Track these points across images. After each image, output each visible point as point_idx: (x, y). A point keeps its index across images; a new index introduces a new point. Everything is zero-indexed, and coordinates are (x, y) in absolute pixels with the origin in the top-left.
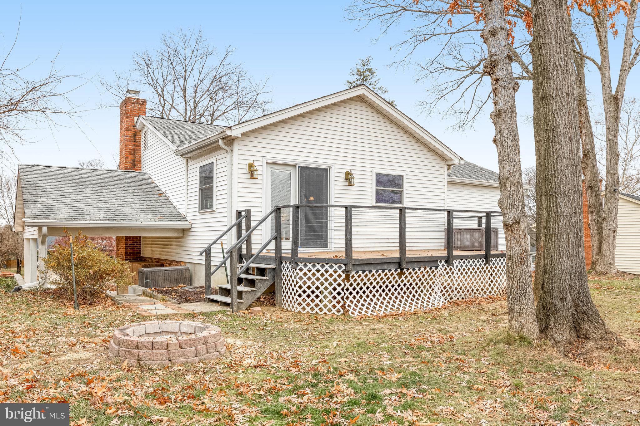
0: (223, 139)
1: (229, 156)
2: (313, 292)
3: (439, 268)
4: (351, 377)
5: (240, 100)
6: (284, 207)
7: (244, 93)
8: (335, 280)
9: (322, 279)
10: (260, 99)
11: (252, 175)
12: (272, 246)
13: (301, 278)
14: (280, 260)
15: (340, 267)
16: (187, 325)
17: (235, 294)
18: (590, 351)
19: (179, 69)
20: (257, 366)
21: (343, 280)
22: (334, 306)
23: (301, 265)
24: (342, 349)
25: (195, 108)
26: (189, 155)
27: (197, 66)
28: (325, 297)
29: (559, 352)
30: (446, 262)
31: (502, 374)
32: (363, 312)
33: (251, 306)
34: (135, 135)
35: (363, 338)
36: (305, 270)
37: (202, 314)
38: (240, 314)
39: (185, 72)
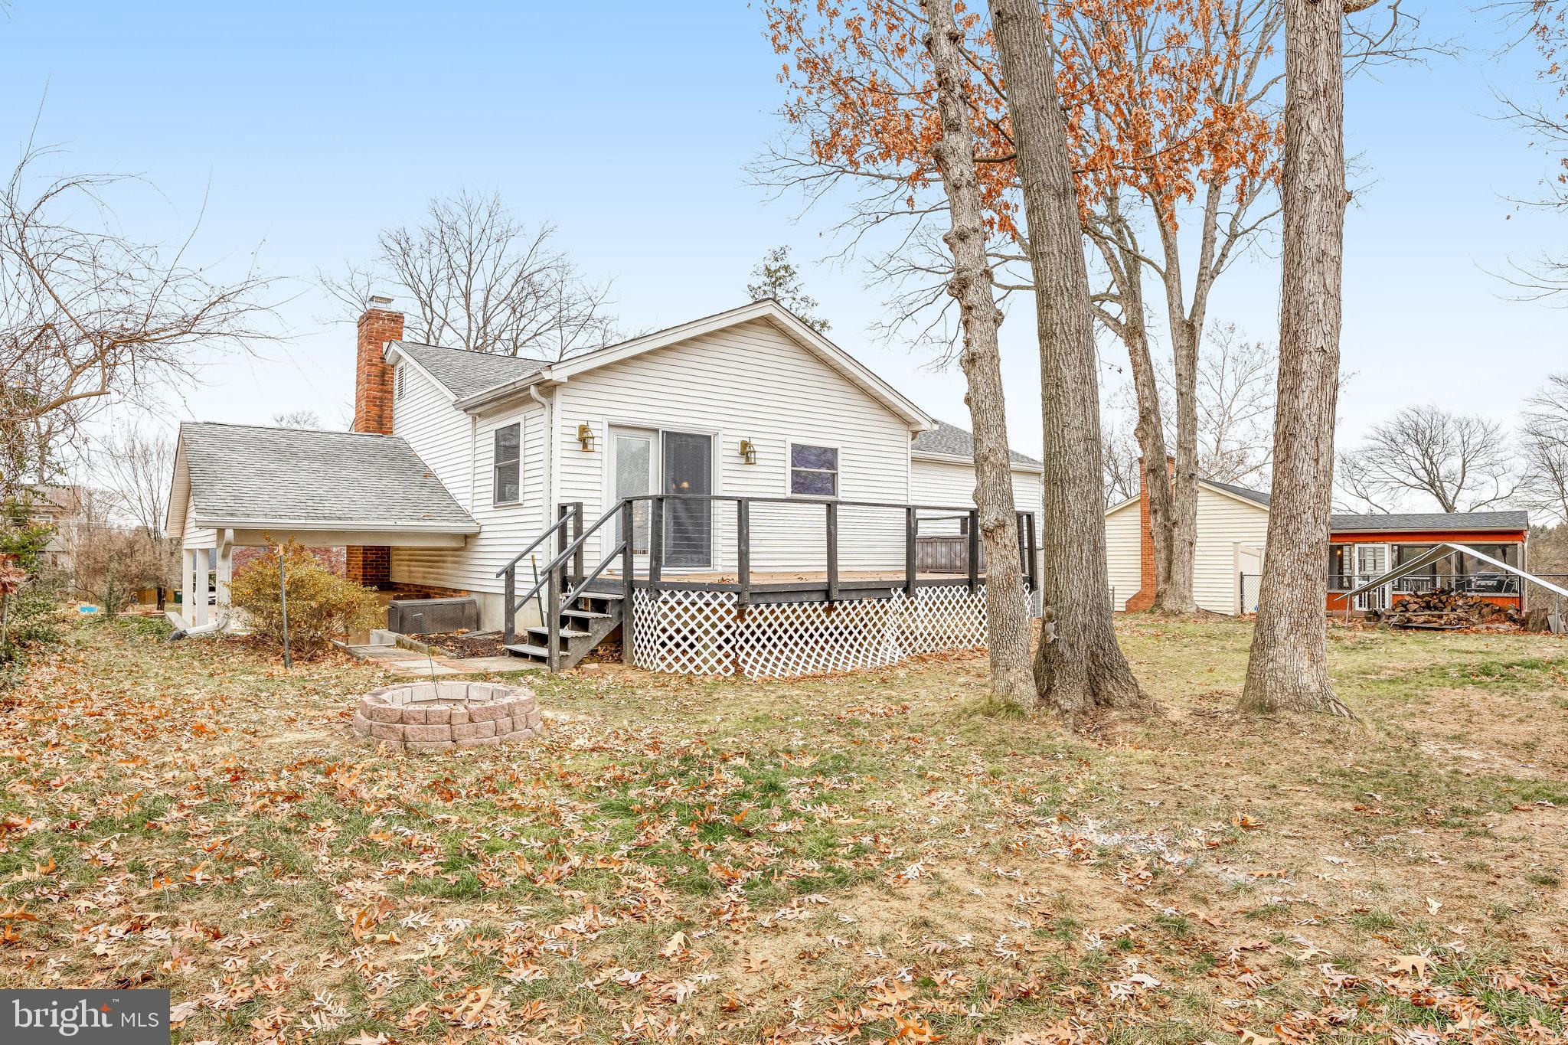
0: (538, 385)
1: (546, 412)
2: (685, 639)
3: (893, 600)
4: (740, 761)
5: (564, 313)
6: (638, 499)
7: (571, 301)
8: (721, 619)
9: (700, 618)
10: (598, 313)
11: (585, 446)
12: (618, 563)
13: (665, 616)
14: (631, 586)
15: (729, 598)
16: (478, 690)
17: (555, 642)
18: (1112, 725)
19: (460, 259)
20: (593, 750)
21: (734, 620)
22: (720, 661)
23: (665, 595)
24: (729, 725)
25: (485, 326)
26: (478, 410)
27: (490, 253)
28: (705, 647)
29: (1065, 726)
30: (905, 591)
31: (974, 757)
32: (767, 672)
33: (581, 662)
34: (383, 373)
35: (764, 709)
36: (672, 602)
37: (501, 674)
38: (563, 675)
39: (470, 264)
